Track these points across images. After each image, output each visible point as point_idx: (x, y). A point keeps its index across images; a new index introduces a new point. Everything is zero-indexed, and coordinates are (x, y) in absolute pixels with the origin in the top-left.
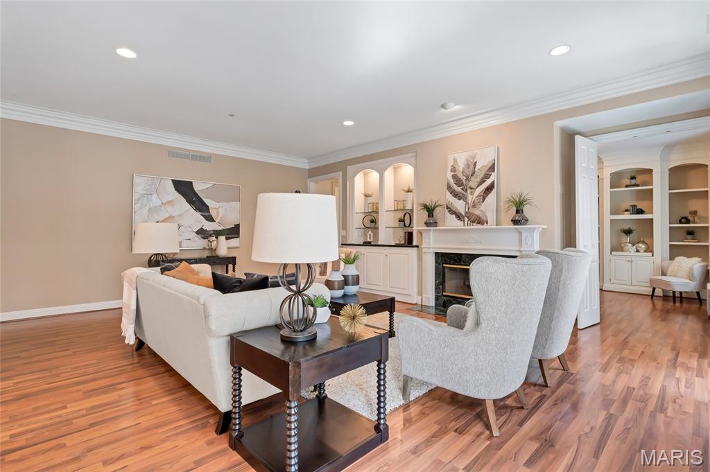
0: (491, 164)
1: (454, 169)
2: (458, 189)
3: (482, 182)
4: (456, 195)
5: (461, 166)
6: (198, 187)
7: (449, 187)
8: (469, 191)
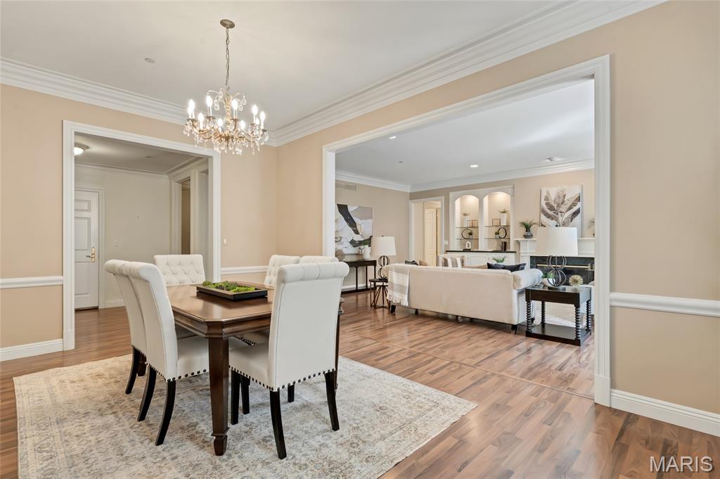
0: (577, 196)
1: (547, 199)
2: (551, 213)
3: (570, 208)
4: (548, 216)
5: (553, 197)
6: (351, 209)
7: (543, 211)
8: (559, 214)
